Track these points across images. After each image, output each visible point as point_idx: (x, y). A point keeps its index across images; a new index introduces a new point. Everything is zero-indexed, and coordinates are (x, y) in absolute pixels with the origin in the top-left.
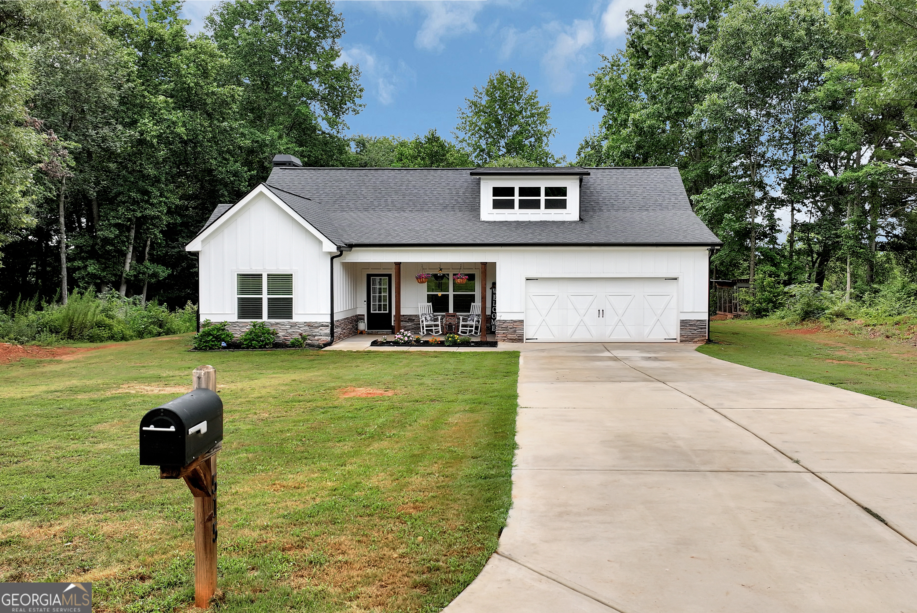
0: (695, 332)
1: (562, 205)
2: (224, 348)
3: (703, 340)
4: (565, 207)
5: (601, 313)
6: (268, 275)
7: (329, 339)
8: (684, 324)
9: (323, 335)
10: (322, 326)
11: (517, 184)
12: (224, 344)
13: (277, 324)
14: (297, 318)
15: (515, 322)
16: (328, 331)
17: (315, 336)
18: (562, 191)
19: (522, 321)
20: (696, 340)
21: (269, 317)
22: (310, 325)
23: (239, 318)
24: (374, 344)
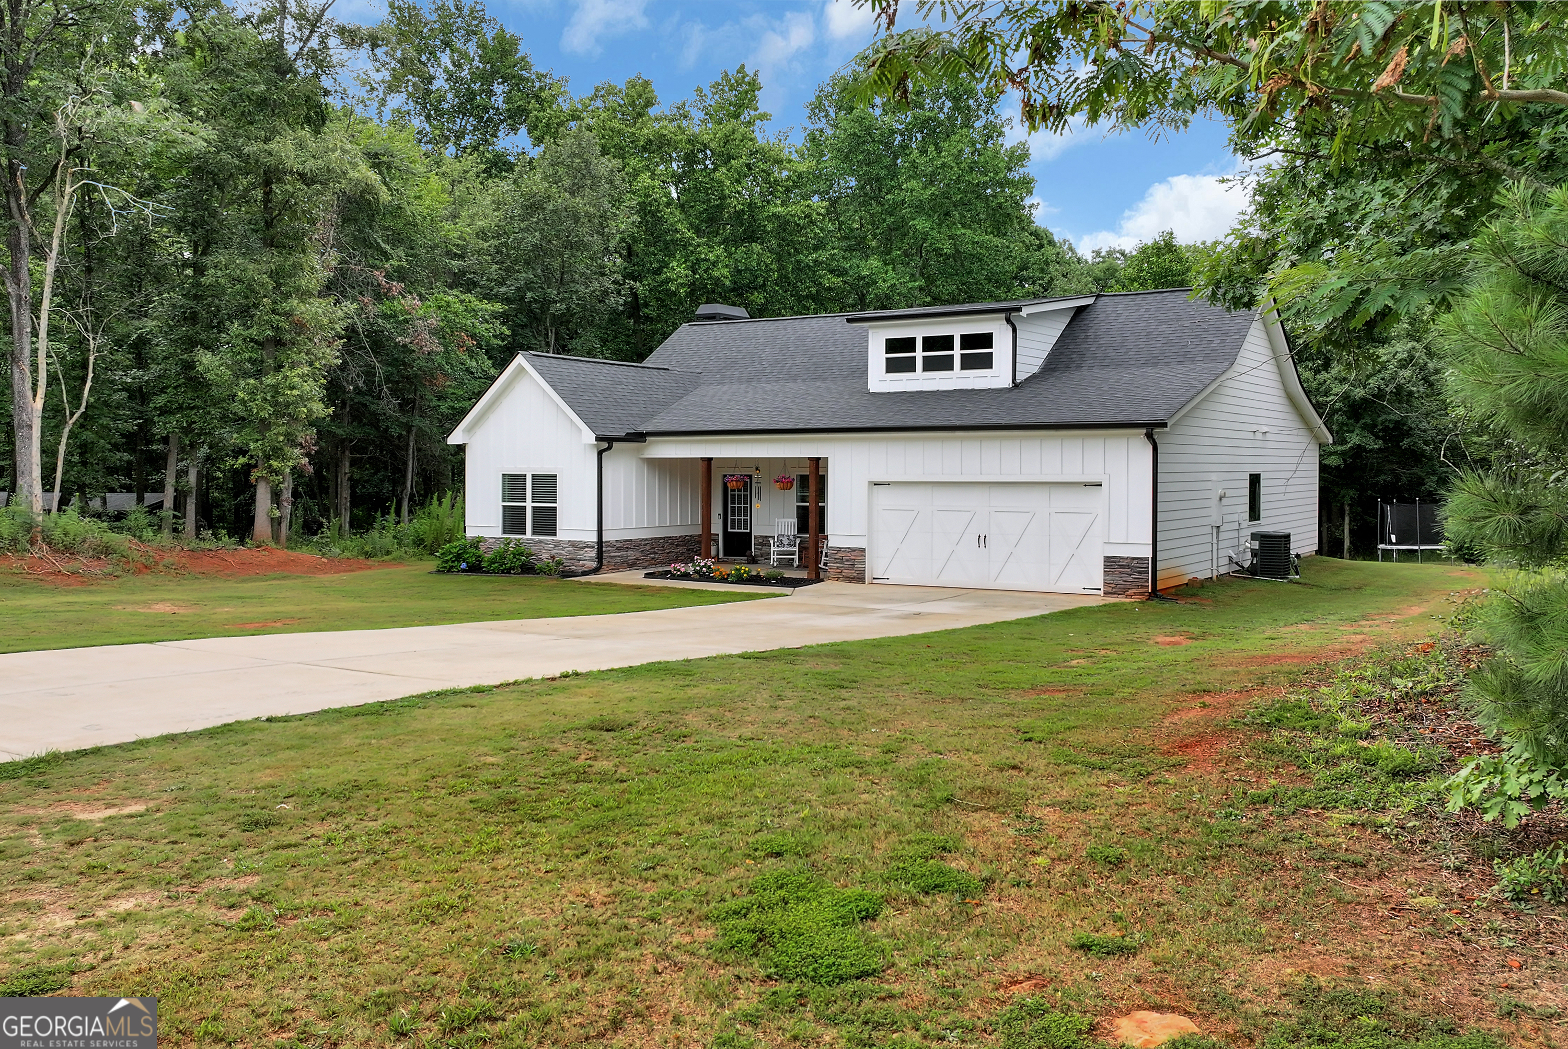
0: (1130, 579)
1: (986, 362)
2: (464, 571)
3: (1141, 594)
4: (990, 366)
5: (982, 540)
6: (533, 476)
7: (594, 564)
8: (1111, 563)
9: (589, 558)
10: (588, 547)
11: (919, 332)
12: (464, 566)
13: (541, 541)
14: (561, 536)
15: (854, 550)
16: (593, 553)
17: (579, 560)
18: (986, 340)
19: (863, 550)
20: (1130, 592)
21: (534, 533)
22: (573, 544)
23: (504, 532)
24: (648, 576)
